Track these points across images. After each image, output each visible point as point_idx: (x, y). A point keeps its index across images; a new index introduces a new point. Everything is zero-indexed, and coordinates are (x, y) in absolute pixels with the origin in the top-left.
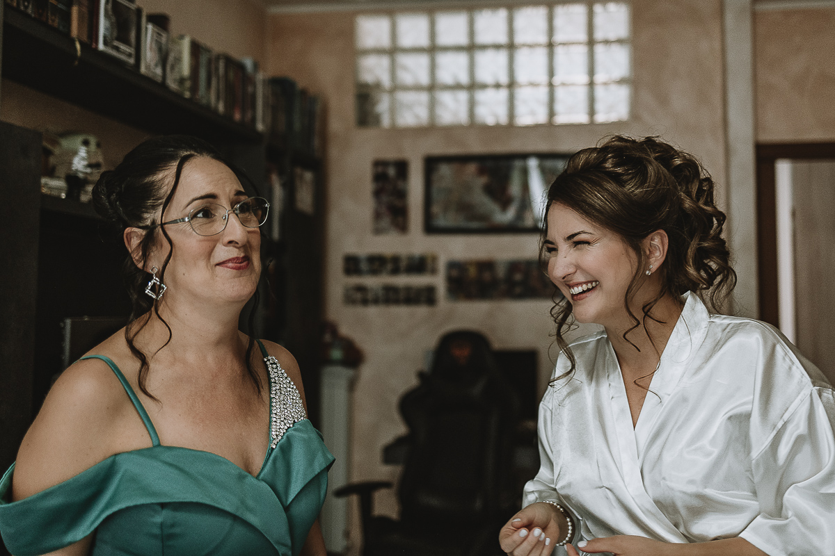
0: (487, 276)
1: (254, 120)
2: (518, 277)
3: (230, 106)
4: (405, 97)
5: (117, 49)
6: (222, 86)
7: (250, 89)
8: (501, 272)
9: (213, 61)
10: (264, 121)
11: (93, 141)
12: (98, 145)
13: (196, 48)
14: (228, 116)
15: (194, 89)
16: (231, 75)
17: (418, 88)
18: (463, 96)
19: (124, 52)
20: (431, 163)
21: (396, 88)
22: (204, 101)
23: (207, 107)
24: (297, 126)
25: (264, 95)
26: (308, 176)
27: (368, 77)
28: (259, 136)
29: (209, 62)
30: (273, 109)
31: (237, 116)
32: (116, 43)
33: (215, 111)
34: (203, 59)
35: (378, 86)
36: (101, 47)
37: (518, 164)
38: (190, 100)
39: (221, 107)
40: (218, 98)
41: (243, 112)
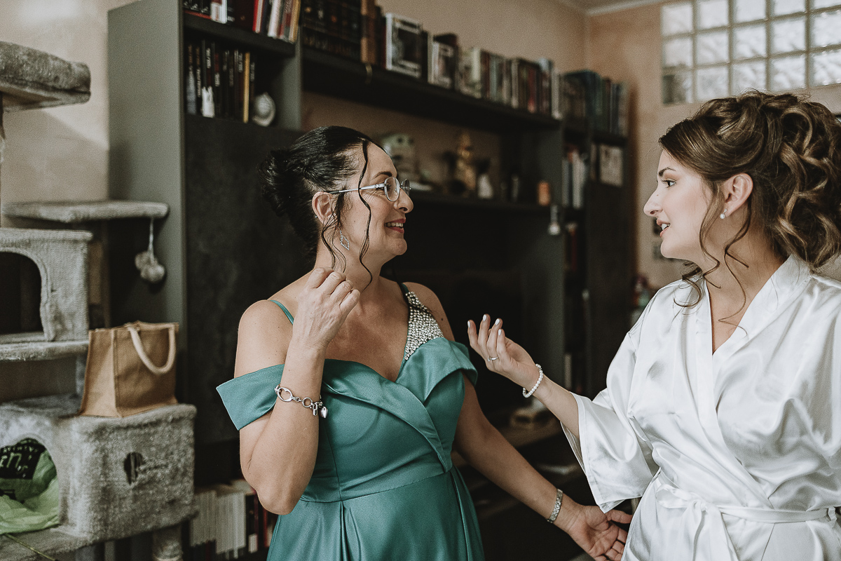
1: (550, 109)
3: (524, 100)
4: (704, 74)
5: (403, 66)
6: (515, 85)
7: (546, 84)
9: (505, 66)
10: (560, 110)
12: (412, 141)
13: (486, 57)
14: (522, 109)
15: (485, 90)
16: (525, 74)
17: (718, 64)
18: (761, 66)
19: (411, 68)
21: (697, 66)
22: (496, 99)
23: (500, 104)
24: (598, 110)
26: (616, 152)
27: (672, 60)
28: (557, 122)
29: (500, 66)
30: (570, 98)
31: (532, 108)
32: (403, 63)
33: (509, 106)
34: (494, 65)
35: (682, 66)
36: (389, 66)
38: (481, 100)
39: (515, 102)
40: (511, 94)
41: (539, 103)
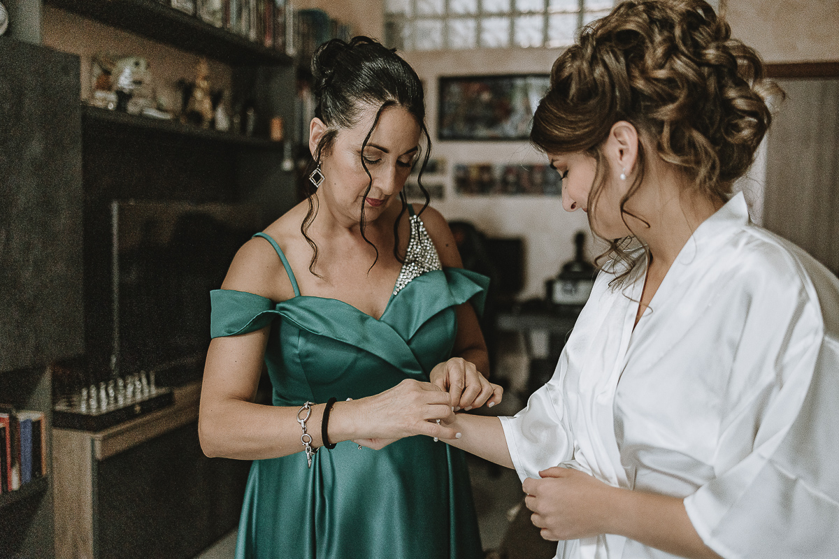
0: (486, 177)
1: (284, 44)
2: (511, 178)
3: (262, 31)
4: (423, 24)
6: (253, 17)
7: (281, 20)
8: (497, 174)
10: (294, 47)
11: (143, 63)
12: (148, 66)
14: (260, 42)
15: (226, 19)
16: (262, 8)
17: (435, 17)
18: (471, 24)
20: (445, 82)
21: (417, 16)
22: (235, 30)
23: (238, 35)
25: (294, 24)
27: (394, 7)
28: (291, 59)
30: (303, 36)
31: (268, 42)
33: (247, 38)
35: (401, 15)
37: (519, 83)
38: (221, 29)
39: (253, 35)
40: (249, 26)
41: (275, 38)
